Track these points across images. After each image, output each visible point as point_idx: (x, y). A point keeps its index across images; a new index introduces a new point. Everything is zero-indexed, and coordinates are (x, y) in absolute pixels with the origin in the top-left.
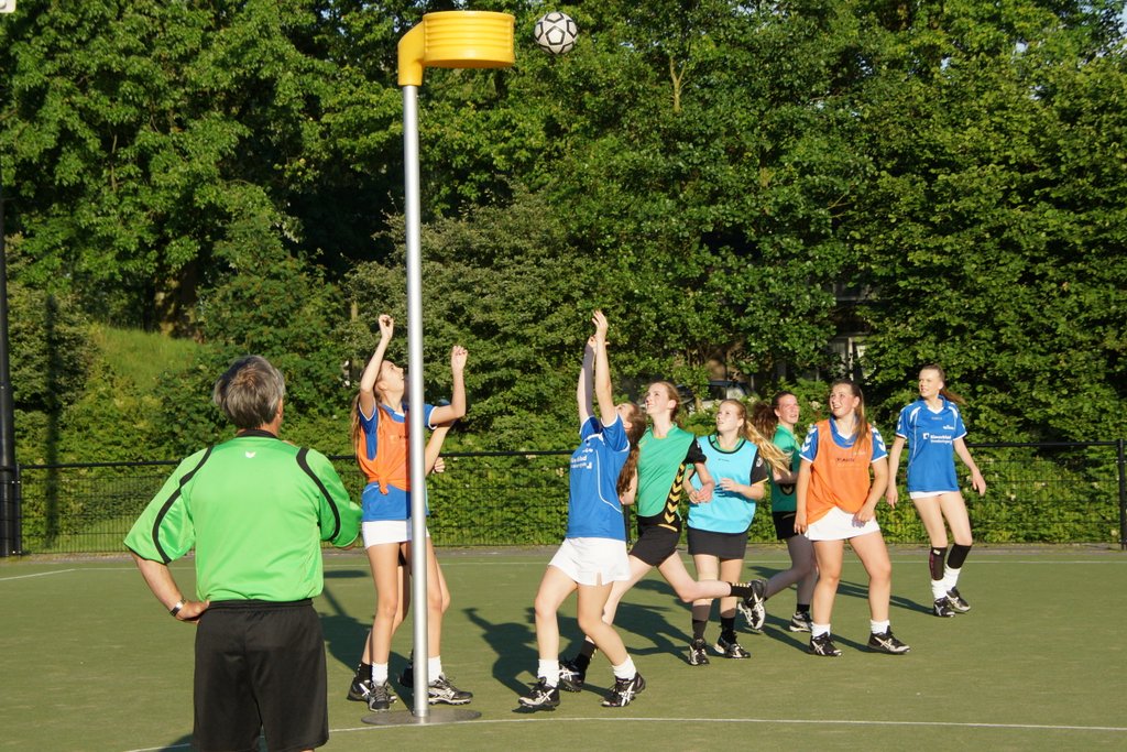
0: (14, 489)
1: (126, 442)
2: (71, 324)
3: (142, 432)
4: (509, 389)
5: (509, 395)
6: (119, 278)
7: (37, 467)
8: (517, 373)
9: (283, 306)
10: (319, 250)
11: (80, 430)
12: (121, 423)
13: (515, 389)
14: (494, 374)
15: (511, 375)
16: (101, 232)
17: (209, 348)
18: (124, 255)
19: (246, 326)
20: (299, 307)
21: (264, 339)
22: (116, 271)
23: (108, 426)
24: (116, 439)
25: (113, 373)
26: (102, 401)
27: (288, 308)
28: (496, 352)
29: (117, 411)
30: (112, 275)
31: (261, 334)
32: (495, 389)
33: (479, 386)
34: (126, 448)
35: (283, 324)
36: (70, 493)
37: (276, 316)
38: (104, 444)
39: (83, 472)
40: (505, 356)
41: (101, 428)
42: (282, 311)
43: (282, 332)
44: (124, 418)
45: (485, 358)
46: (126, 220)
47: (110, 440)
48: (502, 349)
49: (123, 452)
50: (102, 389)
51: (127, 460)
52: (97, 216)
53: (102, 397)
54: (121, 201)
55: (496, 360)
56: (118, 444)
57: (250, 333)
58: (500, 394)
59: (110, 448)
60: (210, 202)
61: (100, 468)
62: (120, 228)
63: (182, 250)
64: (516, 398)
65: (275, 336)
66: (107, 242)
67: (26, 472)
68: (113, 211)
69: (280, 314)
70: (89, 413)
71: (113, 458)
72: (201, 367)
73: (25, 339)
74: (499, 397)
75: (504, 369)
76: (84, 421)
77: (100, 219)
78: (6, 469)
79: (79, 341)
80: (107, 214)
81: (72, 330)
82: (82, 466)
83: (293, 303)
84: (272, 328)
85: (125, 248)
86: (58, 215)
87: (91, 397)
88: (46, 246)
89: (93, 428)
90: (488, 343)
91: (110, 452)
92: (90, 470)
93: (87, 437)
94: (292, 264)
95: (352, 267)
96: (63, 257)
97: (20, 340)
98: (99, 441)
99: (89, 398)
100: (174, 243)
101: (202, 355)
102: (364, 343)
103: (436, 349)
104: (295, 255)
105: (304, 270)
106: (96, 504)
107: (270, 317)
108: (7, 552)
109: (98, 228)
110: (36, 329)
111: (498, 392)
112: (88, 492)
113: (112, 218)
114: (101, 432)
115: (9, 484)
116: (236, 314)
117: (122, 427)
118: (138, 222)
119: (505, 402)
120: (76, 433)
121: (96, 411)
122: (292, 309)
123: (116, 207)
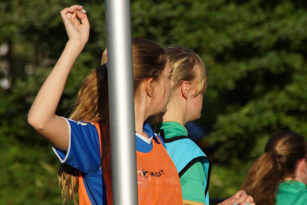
4: (282, 87)
5: (281, 98)
8: (296, 61)
13: (293, 88)
14: (255, 64)
15: (285, 65)
28: (258, 24)
32: (258, 88)
33: (230, 85)
40: (273, 31)
45: (239, 37)
48: (268, 19)
55: (258, 39)
58: (269, 96)
64: (294, 104)
74: (265, 102)
75: (272, 55)
90: (244, 10)
102: (32, 14)
103: (155, 22)
111: (264, 92)
119: (275, 109)
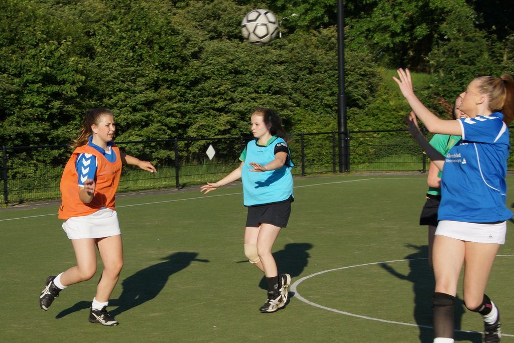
0: (347, 142)
1: (395, 121)
2: (370, 67)
3: (402, 116)
6: (392, 45)
7: (355, 132)
9: (473, 54)
10: (494, 27)
11: (374, 116)
12: (393, 112)
16: (385, 24)
17: (434, 77)
18: (394, 35)
19: (454, 65)
20: (482, 54)
21: (463, 71)
22: (390, 42)
23: (386, 114)
24: (391, 120)
25: (388, 90)
26: (384, 103)
27: (476, 56)
29: (391, 107)
30: (388, 45)
31: (461, 69)
34: (395, 124)
35: (473, 64)
36: (369, 145)
37: (470, 60)
38: (385, 122)
39: (375, 135)
41: (383, 115)
42: (473, 56)
43: (472, 68)
44: (394, 110)
46: (395, 17)
47: (387, 120)
49: (393, 126)
50: (384, 97)
51: (395, 129)
52: (382, 16)
53: (384, 100)
54: (394, 9)
56: (391, 122)
57: (455, 69)
59: (387, 124)
60: (437, 6)
61: (383, 133)
62: (393, 22)
63: (421, 30)
65: (469, 69)
66: (386, 29)
67: (351, 135)
68: (390, 14)
69: (471, 59)
70: (378, 108)
71: (389, 129)
72: (431, 85)
73: (350, 74)
76: (376, 111)
77: (384, 18)
78: (343, 133)
79: (373, 75)
80: (387, 15)
81: (370, 69)
82: (375, 132)
83: (479, 52)
84: (467, 66)
85: (395, 31)
86: (364, 17)
87: (379, 101)
88: (358, 33)
89: (380, 115)
91: (387, 126)
92: (378, 134)
93: (376, 119)
94: (479, 34)
95: (511, 33)
96: (366, 37)
97: (347, 75)
98: (382, 121)
99: (378, 101)
100: (418, 27)
101: (432, 80)
104: (481, 30)
105: (486, 37)
106: (381, 150)
107: (466, 60)
108: (343, 170)
109: (383, 22)
110: (355, 69)
112: (377, 144)
113: (389, 17)
114: (383, 117)
115: (344, 140)
116: (449, 59)
117: (393, 114)
118: (402, 18)
120: (372, 118)
121: (381, 107)
122: (478, 56)
123: (391, 12)
